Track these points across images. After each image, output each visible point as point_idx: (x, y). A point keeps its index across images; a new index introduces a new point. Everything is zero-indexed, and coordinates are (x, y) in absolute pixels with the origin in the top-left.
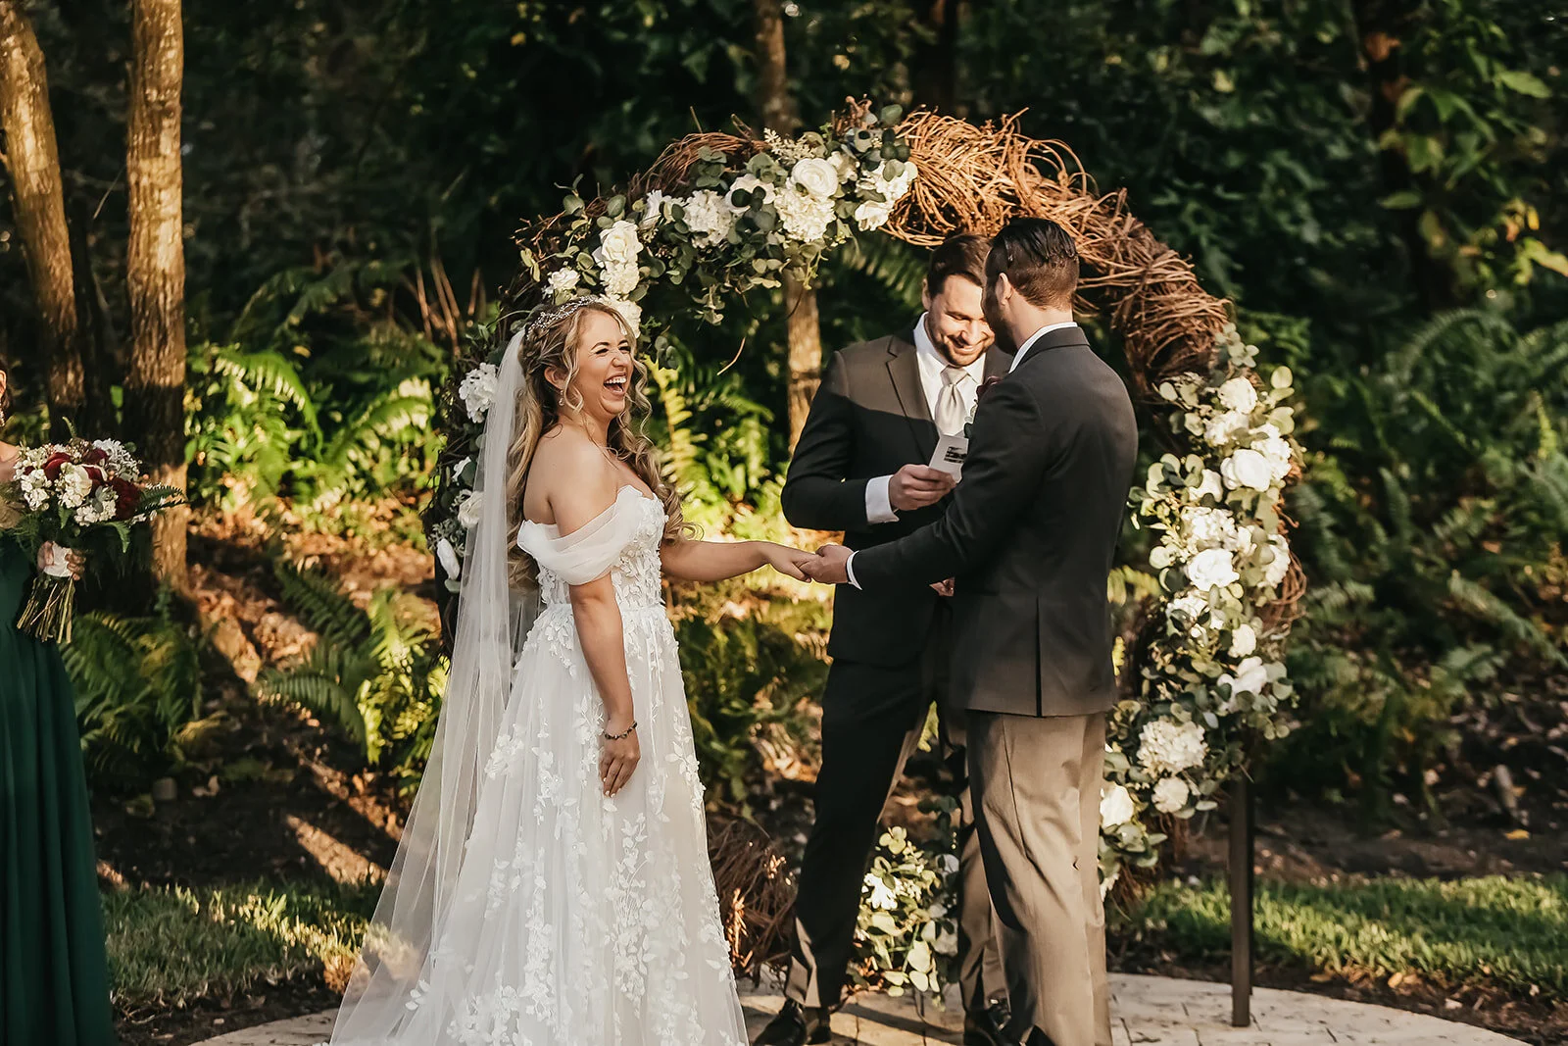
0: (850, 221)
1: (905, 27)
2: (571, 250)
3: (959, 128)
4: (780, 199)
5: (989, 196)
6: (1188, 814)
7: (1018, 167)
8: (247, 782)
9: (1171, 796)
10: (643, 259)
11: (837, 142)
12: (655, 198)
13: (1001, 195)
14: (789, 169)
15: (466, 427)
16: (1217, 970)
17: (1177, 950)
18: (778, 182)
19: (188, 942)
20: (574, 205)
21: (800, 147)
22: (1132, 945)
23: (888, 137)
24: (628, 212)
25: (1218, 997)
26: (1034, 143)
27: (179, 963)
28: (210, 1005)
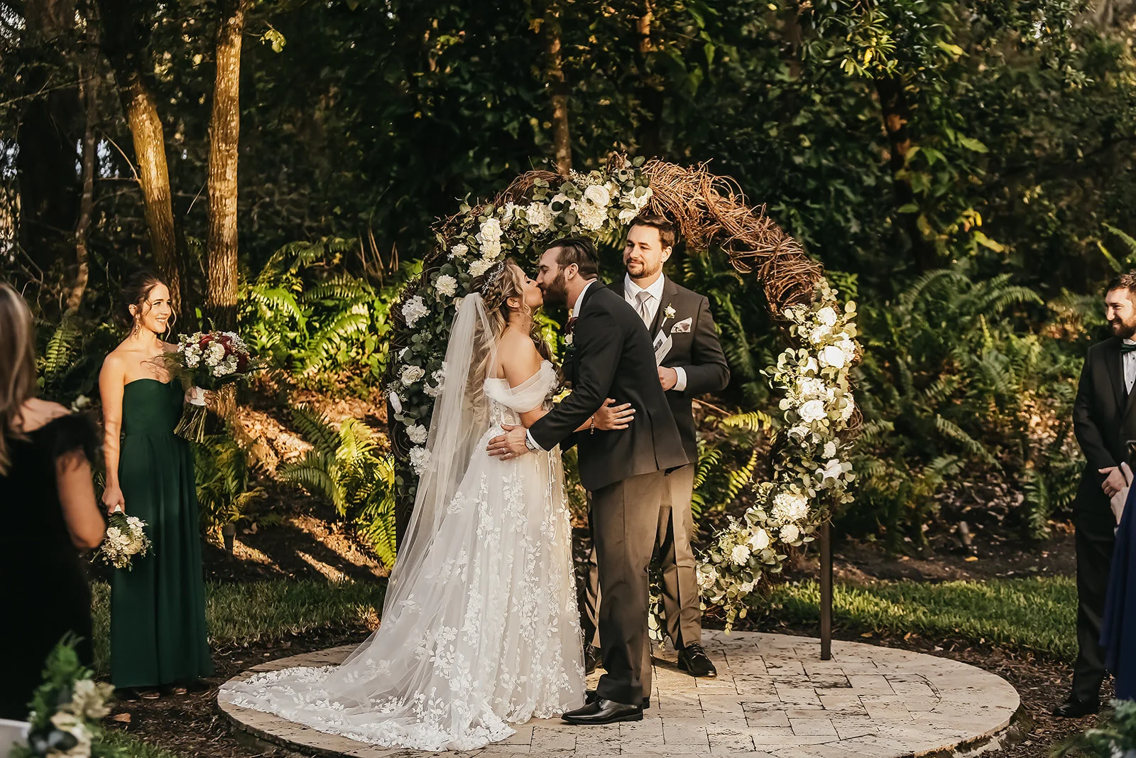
0: (616, 219)
1: (634, 110)
2: (464, 234)
3: (675, 169)
4: (579, 207)
5: (691, 206)
6: (799, 544)
7: (707, 190)
8: (273, 526)
9: (790, 534)
10: (503, 239)
11: (609, 176)
12: (510, 206)
13: (698, 206)
14: (583, 191)
15: (405, 330)
16: (810, 631)
17: (788, 620)
18: (577, 198)
19: (248, 611)
20: (465, 209)
21: (589, 179)
22: (764, 617)
23: (637, 174)
24: (495, 213)
25: (814, 644)
26: (716, 178)
27: (243, 624)
28: (261, 646)
